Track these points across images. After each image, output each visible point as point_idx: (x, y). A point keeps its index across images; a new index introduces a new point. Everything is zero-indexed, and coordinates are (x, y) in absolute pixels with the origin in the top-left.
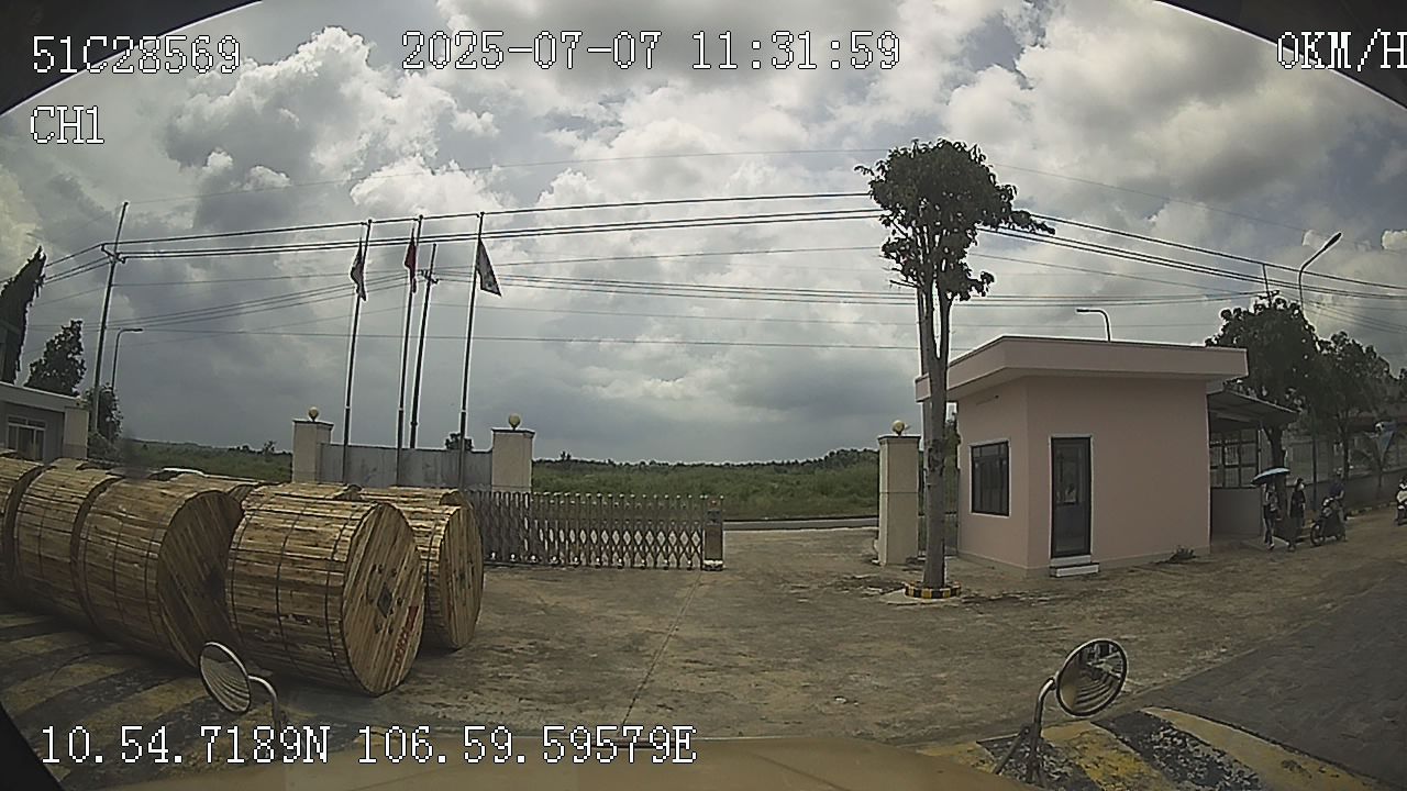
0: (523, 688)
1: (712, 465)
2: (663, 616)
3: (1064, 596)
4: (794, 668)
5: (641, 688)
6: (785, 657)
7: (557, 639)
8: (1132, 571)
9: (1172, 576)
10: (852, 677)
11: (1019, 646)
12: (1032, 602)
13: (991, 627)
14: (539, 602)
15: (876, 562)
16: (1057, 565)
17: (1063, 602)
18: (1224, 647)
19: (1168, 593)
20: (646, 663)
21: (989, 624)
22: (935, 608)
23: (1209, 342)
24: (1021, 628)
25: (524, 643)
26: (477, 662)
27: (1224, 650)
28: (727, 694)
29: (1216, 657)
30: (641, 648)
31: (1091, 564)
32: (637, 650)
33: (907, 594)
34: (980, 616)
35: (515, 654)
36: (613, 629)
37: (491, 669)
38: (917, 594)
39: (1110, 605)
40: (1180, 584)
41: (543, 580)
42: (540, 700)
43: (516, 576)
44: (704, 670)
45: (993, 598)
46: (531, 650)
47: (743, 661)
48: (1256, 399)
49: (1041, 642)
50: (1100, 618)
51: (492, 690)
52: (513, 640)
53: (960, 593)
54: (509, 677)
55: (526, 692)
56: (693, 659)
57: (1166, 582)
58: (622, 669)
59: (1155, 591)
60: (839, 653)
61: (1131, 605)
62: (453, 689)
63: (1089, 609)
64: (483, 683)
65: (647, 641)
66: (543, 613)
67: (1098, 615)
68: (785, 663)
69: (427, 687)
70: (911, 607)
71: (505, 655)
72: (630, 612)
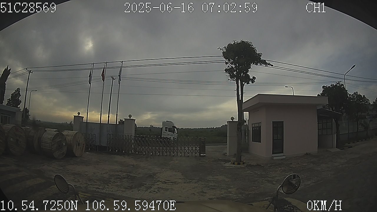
0: (120, 185)
1: (191, 129)
2: (163, 169)
3: (274, 165)
4: (193, 183)
5: (150, 187)
6: (192, 180)
7: (134, 173)
8: (295, 158)
9: (306, 159)
10: (208, 186)
11: (256, 179)
12: (264, 166)
13: (251, 173)
14: (133, 164)
15: (226, 155)
16: (274, 156)
17: (273, 167)
18: (314, 180)
19: (303, 164)
20: (154, 180)
21: (251, 172)
22: (237, 168)
23: (318, 95)
24: (259, 174)
25: (124, 174)
26: (111, 178)
27: (314, 181)
28: (172, 189)
29: (311, 183)
30: (154, 176)
31: (284, 156)
32: (153, 177)
33: (231, 164)
34: (249, 170)
35: (121, 176)
36: (149, 171)
37: (114, 180)
38: (234, 164)
39: (285, 167)
40: (307, 161)
41: (135, 158)
42: (123, 188)
43: (129, 157)
44: (168, 183)
45: (255, 165)
46: (126, 176)
47: (180, 181)
48: (331, 111)
49: (263, 178)
50: (282, 171)
51: (112, 185)
52: (122, 173)
53: (246, 163)
54: (118, 182)
55: (120, 186)
56: (167, 180)
57: (303, 161)
58: (147, 181)
59: (300, 164)
60: (207, 179)
61: (291, 168)
62: (102, 184)
63: (279, 168)
64: (110, 183)
65: (157, 175)
66: (132, 166)
67: (281, 170)
68: (191, 182)
69: (96, 184)
70: (231, 167)
71: (119, 177)
72: (155, 167)
